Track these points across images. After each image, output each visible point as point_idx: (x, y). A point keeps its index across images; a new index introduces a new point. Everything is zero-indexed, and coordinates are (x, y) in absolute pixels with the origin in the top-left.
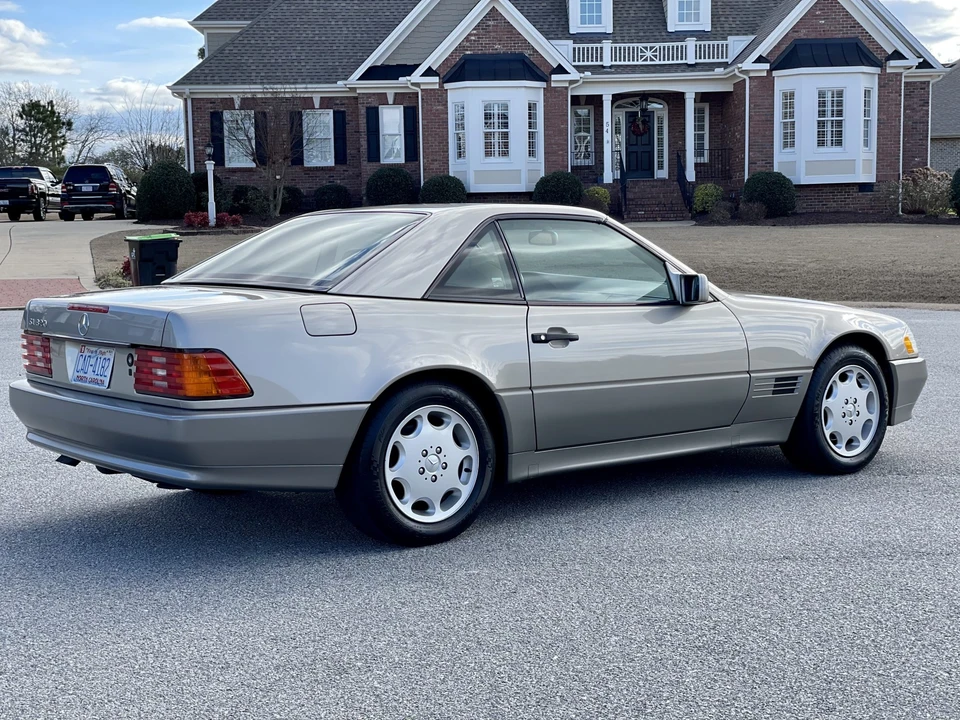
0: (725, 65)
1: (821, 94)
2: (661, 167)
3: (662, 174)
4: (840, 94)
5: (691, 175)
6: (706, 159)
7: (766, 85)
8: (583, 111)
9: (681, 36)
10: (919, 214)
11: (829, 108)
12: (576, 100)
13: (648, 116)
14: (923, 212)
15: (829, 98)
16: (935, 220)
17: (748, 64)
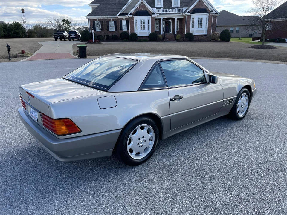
0: (182, 13)
1: (199, 18)
2: (171, 31)
3: (171, 33)
4: (202, 18)
5: (176, 33)
6: (178, 30)
7: (189, 17)
8: (157, 21)
9: (175, 7)
10: (214, 40)
11: (200, 21)
12: (156, 19)
13: (169, 22)
14: (215, 40)
15: (200, 19)
16: (217, 41)
17: (186, 13)
